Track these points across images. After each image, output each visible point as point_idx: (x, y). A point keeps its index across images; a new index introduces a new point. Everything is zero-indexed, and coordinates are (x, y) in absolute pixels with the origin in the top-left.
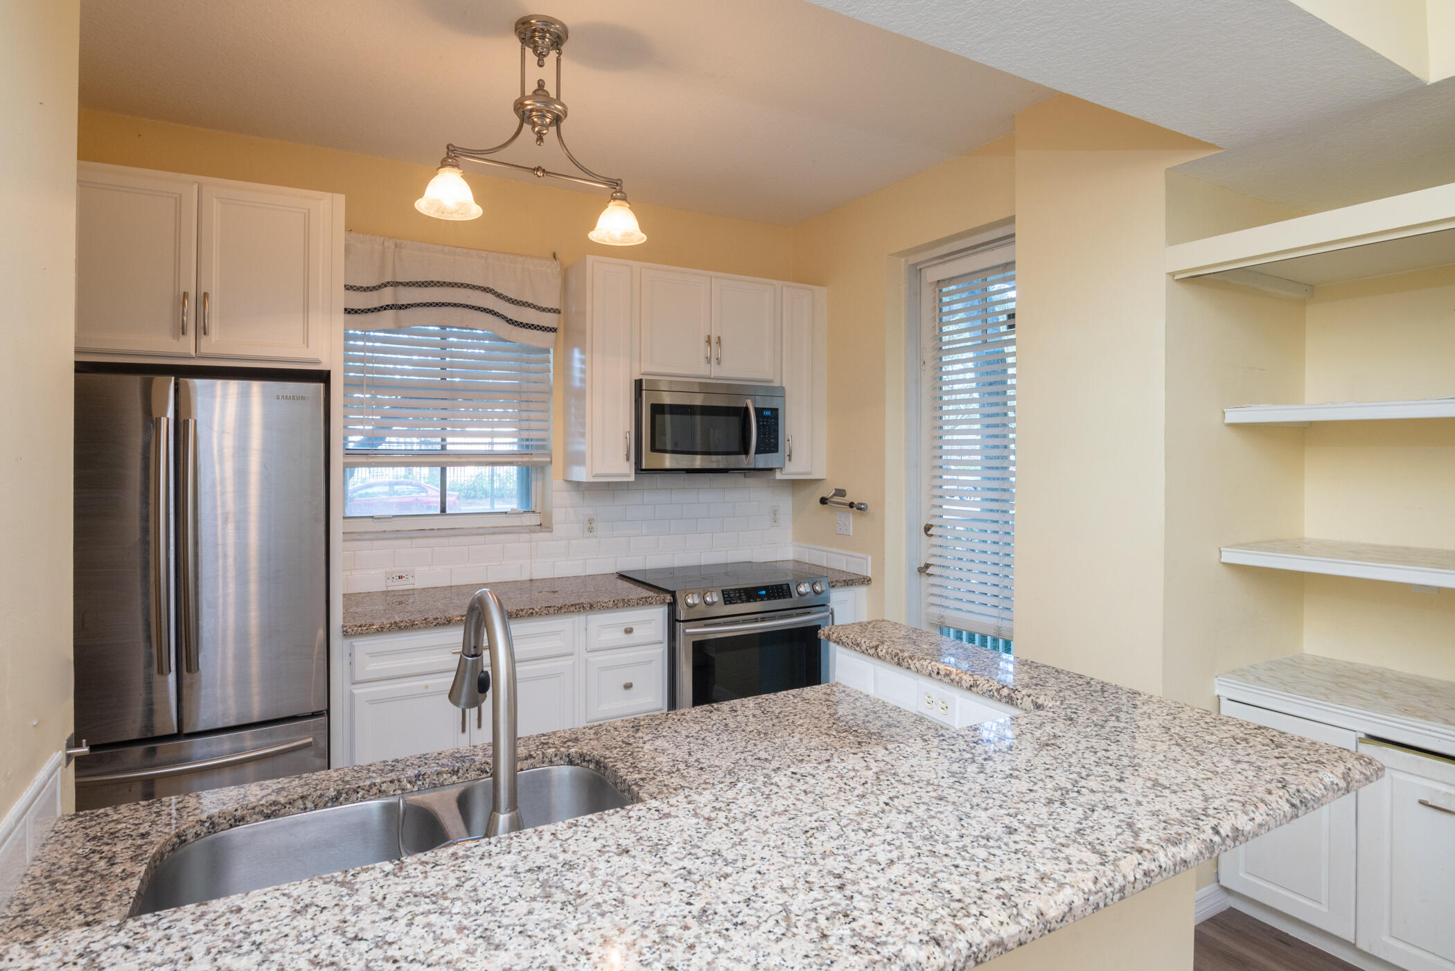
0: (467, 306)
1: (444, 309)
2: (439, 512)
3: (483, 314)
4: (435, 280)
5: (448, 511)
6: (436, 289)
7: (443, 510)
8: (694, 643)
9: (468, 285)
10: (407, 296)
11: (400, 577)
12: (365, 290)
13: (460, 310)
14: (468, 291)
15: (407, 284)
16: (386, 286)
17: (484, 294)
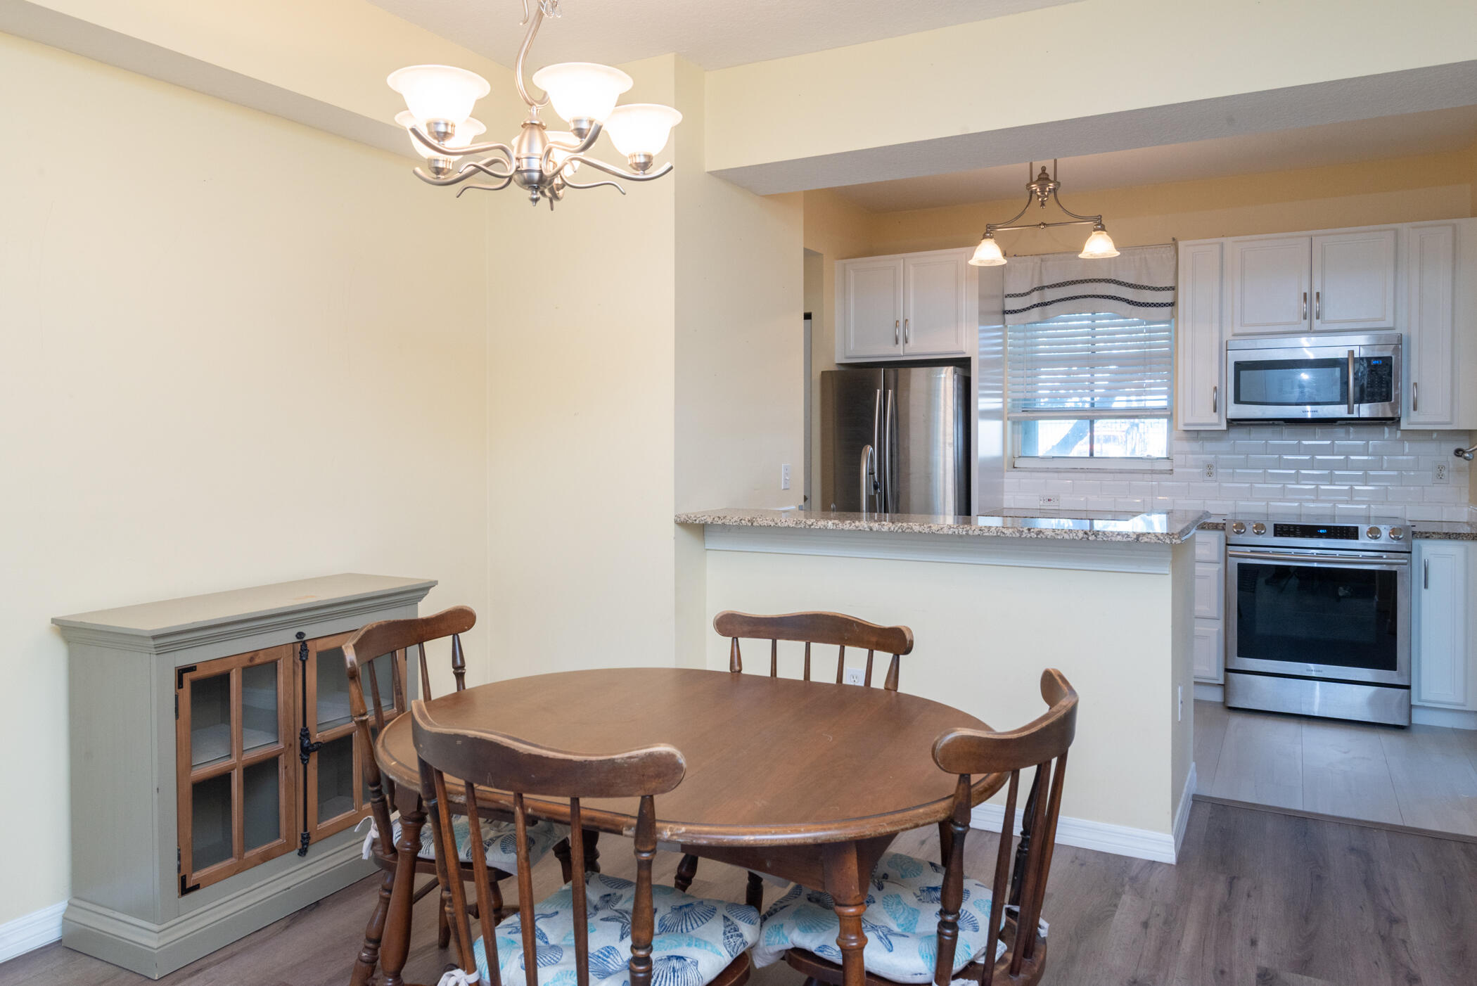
0: (1094, 296)
1: (1077, 300)
2: (1088, 456)
3: (1107, 300)
4: (1070, 280)
5: (1095, 455)
6: (1070, 287)
7: (1092, 454)
8: (1239, 564)
9: (1094, 280)
10: (1050, 295)
11: (1049, 500)
12: (1022, 296)
13: (1089, 299)
14: (1095, 285)
15: (1051, 286)
16: (1033, 291)
17: (1107, 284)
